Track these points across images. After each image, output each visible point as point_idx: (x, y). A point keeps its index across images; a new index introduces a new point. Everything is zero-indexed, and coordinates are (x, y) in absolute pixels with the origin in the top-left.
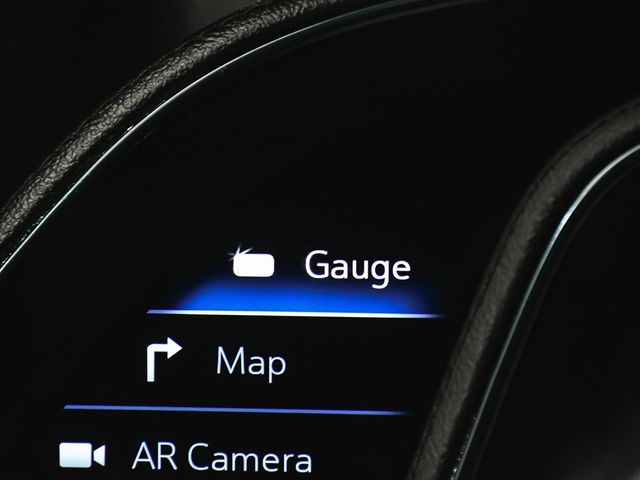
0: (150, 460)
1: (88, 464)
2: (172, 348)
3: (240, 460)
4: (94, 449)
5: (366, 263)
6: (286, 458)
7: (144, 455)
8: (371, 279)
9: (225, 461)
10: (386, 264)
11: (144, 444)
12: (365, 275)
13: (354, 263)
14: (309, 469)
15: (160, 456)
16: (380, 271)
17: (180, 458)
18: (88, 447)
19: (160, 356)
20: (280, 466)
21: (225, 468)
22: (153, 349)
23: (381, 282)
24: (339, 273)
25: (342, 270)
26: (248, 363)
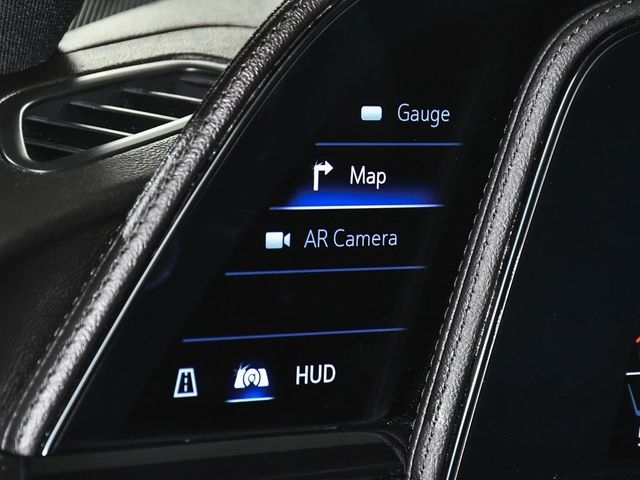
0: (314, 241)
1: (281, 246)
2: (327, 168)
3: (360, 239)
5: (428, 111)
6: (384, 236)
7: (311, 239)
8: (431, 122)
9: (353, 240)
10: (438, 112)
11: (311, 232)
12: (427, 119)
13: (422, 111)
14: (395, 243)
15: (319, 239)
16: (435, 116)
17: (330, 240)
18: (281, 234)
19: (321, 173)
20: (381, 242)
21: (353, 244)
22: (318, 168)
23: (435, 123)
24: (415, 118)
25: (415, 116)
26: (367, 176)
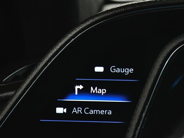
0: (76, 111)
1: (62, 112)
2: (81, 87)
3: (96, 111)
4: (64, 109)
5: (124, 69)
6: (106, 111)
7: (75, 110)
8: (125, 73)
9: (92, 112)
10: (128, 69)
11: (75, 108)
12: (123, 72)
13: (121, 69)
14: (111, 114)
15: (78, 111)
16: (127, 70)
17: (83, 111)
18: (63, 108)
19: (78, 89)
20: (104, 113)
21: (92, 113)
22: (77, 87)
23: (127, 73)
24: (118, 71)
25: (118, 70)
26: (98, 90)
